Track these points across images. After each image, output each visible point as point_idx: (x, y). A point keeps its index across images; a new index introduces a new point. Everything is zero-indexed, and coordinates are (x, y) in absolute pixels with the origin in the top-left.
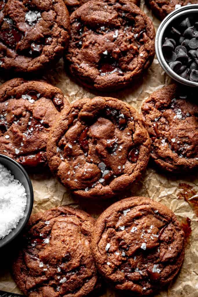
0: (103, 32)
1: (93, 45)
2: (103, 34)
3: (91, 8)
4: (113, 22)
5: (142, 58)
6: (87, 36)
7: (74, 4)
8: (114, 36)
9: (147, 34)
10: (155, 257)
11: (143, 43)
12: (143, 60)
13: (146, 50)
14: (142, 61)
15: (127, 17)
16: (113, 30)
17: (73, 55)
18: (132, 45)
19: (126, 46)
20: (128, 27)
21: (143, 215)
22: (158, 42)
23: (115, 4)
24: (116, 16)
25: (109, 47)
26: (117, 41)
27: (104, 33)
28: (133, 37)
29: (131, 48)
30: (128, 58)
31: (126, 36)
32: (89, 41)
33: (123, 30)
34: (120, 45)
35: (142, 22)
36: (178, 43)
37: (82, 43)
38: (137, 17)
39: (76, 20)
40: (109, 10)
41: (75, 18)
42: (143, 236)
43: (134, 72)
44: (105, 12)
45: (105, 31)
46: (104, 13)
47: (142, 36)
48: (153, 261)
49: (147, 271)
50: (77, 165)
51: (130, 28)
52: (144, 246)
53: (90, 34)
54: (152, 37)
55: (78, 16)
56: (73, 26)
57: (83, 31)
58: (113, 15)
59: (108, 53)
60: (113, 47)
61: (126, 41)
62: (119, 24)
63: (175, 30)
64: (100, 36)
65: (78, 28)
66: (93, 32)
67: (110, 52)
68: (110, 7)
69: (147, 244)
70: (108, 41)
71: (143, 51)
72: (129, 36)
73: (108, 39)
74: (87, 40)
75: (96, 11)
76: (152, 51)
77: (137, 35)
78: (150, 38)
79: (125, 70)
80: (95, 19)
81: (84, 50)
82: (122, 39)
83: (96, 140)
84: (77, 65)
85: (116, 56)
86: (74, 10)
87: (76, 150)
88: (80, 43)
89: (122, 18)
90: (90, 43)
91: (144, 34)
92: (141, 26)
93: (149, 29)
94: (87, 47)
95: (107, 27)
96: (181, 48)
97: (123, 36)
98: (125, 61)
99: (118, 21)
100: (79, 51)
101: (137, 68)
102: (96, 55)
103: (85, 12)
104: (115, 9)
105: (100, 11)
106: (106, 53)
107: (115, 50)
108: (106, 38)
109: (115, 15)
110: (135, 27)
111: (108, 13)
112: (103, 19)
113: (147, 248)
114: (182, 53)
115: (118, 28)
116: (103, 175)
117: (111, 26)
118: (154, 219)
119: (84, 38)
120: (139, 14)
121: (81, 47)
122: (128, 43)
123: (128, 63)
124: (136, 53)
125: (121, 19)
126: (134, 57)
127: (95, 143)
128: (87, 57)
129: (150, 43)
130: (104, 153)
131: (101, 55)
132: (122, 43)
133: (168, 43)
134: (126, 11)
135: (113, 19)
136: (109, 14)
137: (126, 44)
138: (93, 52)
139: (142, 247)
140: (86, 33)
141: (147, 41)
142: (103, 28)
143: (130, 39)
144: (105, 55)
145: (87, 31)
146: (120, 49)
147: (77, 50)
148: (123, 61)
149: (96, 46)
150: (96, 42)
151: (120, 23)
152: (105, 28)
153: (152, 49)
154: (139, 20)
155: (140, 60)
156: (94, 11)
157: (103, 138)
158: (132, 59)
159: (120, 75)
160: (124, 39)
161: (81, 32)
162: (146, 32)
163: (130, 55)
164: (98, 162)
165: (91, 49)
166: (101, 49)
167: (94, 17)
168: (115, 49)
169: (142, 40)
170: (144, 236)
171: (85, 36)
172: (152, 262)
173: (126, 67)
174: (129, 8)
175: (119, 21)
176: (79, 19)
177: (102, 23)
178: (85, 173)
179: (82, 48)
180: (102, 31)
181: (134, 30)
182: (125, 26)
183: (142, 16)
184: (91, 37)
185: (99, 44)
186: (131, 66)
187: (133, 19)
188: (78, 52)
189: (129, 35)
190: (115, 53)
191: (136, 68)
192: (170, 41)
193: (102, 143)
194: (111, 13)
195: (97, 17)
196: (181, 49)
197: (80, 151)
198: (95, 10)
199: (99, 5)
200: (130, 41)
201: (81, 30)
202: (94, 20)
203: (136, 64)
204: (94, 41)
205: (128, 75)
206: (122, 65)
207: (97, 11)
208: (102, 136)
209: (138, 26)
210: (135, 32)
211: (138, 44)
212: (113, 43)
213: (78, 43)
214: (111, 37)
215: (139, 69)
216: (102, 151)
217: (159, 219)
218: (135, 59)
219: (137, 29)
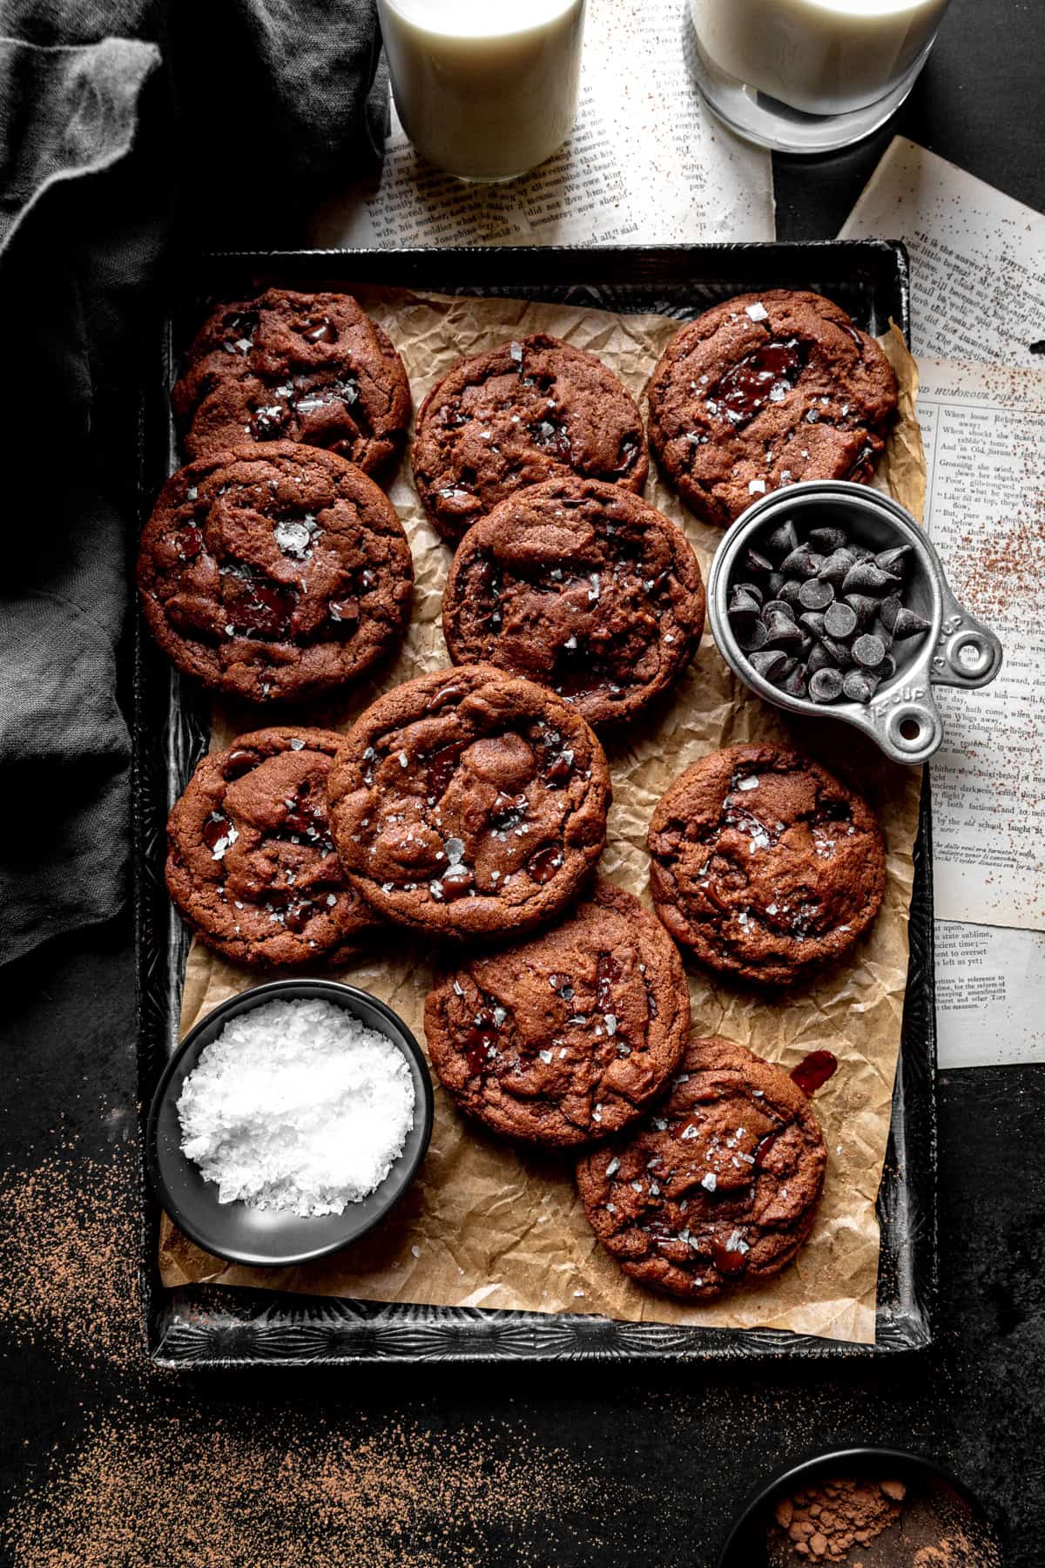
0: (556, 585)
1: (534, 623)
2: (557, 590)
3: (518, 520)
4: (586, 554)
5: (671, 648)
6: (515, 599)
7: (467, 509)
8: (592, 596)
9: (680, 579)
10: (742, 1209)
11: (669, 604)
12: (673, 653)
13: (678, 623)
14: (671, 657)
15: (619, 537)
16: (586, 577)
17: (478, 654)
18: (640, 613)
19: (624, 619)
20: (623, 563)
21: (722, 1097)
22: (716, 602)
23: (584, 504)
24: (590, 538)
25: (580, 627)
26: (600, 607)
27: (562, 587)
28: (641, 589)
29: (640, 620)
30: (631, 649)
31: (622, 588)
32: (522, 613)
33: (613, 572)
34: (609, 619)
35: (663, 547)
36: (769, 595)
37: (502, 617)
38: (649, 535)
39: (479, 556)
40: (568, 522)
41: (474, 551)
42: (711, 1155)
43: (651, 687)
44: (558, 526)
45: (562, 581)
46: (556, 532)
47: (664, 586)
48: (733, 1218)
49: (711, 1242)
51: (630, 564)
52: (709, 1181)
53: (521, 593)
54: (692, 585)
55: (482, 545)
56: (472, 572)
57: (501, 587)
58: (584, 536)
59: (578, 642)
60: (591, 626)
61: (623, 605)
62: (602, 558)
63: (759, 561)
64: (551, 595)
65: (485, 579)
66: (529, 586)
67: (584, 638)
68: (570, 513)
69: (720, 1178)
70: (574, 609)
71: (670, 627)
72: (630, 590)
73: (573, 605)
74: (516, 612)
75: (532, 526)
76: (696, 624)
77: (651, 583)
78: (687, 587)
79: (626, 681)
80: (535, 551)
81: (511, 640)
82: (613, 600)
85: (599, 649)
86: (470, 526)
88: (496, 618)
89: (606, 539)
90: (526, 618)
91: (672, 578)
92: (660, 559)
93: (682, 564)
94: (515, 630)
95: (568, 570)
96: (776, 607)
97: (615, 592)
98: (626, 658)
99: (598, 551)
100: (496, 640)
101: (660, 675)
102: (546, 652)
103: (501, 533)
104: (585, 516)
105: (545, 525)
106: (571, 644)
107: (595, 634)
108: (568, 603)
109: (587, 534)
110: (645, 562)
111: (567, 531)
112: (555, 547)
113: (719, 1186)
114: (783, 625)
115: (599, 569)
117: (579, 566)
118: (749, 1111)
119: (507, 605)
120: (654, 525)
121: (500, 631)
122: (629, 609)
123: (633, 663)
124: (654, 634)
125: (603, 543)
126: (649, 644)
128: (521, 658)
129: (688, 603)
131: (559, 649)
132: (614, 611)
133: (744, 602)
134: (617, 520)
135: (583, 546)
136: (571, 533)
137: (624, 613)
138: (534, 642)
139: (704, 1183)
140: (509, 591)
141: (680, 598)
142: (556, 573)
143: (634, 597)
144: (570, 649)
145: (512, 585)
146: (610, 630)
147: (491, 638)
148: (619, 659)
149: (544, 625)
150: (541, 615)
151: (604, 555)
152: (563, 572)
153: (696, 619)
154: (656, 543)
155: (666, 653)
156: (527, 527)
158: (641, 652)
159: (613, 698)
160: (619, 599)
161: (495, 587)
162: (675, 572)
163: (636, 642)
165: (530, 634)
166: (558, 634)
167: (528, 544)
168: (596, 631)
169: (665, 596)
170: (716, 1156)
171: (508, 599)
172: (731, 1220)
173: (628, 672)
174: (624, 511)
175: (600, 548)
176: (485, 552)
177: (552, 561)
179: (504, 633)
180: (553, 582)
181: (640, 569)
182: (615, 560)
183: (661, 529)
184: (523, 600)
185: (551, 621)
186: (641, 671)
187: (638, 541)
188: (492, 645)
189: (630, 583)
190: (597, 640)
191: (658, 677)
192: (748, 591)
194: (575, 530)
195: (538, 545)
196: (778, 613)
198: (531, 524)
199: (538, 508)
200: (634, 603)
201: (494, 583)
202: (530, 554)
203: (654, 664)
204: (534, 613)
205: (635, 698)
206: (618, 668)
207: (536, 528)
209: (652, 559)
210: (647, 576)
211: (655, 606)
212: (590, 615)
213: (491, 618)
214: (584, 597)
215: (663, 680)
217: (762, 1111)
218: (652, 650)
219: (651, 567)
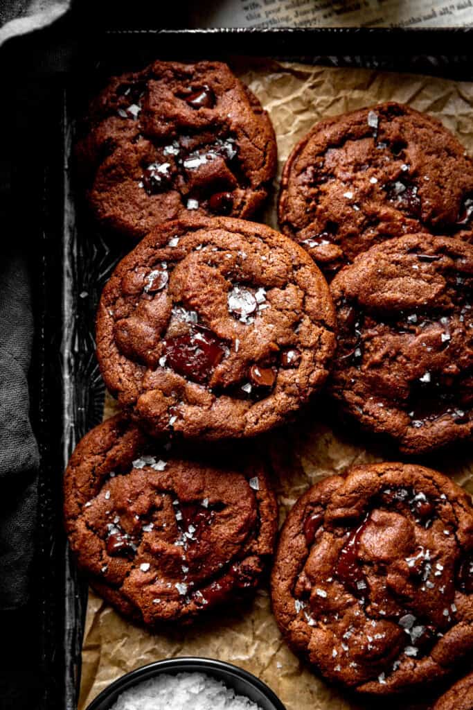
0: (412, 327)
1: (393, 360)
2: (413, 332)
3: (380, 273)
4: (439, 302)
6: (377, 339)
7: (331, 258)
8: (445, 338)
15: (467, 287)
16: (437, 320)
17: (343, 386)
19: (471, 357)
20: (469, 307)
23: (438, 259)
24: (442, 289)
25: (433, 364)
26: (451, 347)
27: (417, 330)
31: (469, 329)
32: (382, 352)
33: (460, 314)
34: (459, 356)
37: (363, 354)
39: (344, 301)
40: (423, 275)
41: (341, 299)
44: (415, 278)
45: (417, 324)
46: (412, 283)
50: (349, 630)
53: (381, 334)
55: (348, 294)
57: (363, 328)
58: (437, 287)
59: (432, 378)
60: (443, 363)
62: (452, 307)
64: (409, 337)
65: (350, 321)
66: (387, 328)
67: (437, 374)
68: (424, 267)
70: (429, 349)
73: (428, 345)
74: (376, 350)
75: (392, 278)
79: (469, 406)
80: (395, 301)
81: (372, 373)
82: (462, 341)
83: (382, 566)
84: (358, 408)
85: (449, 382)
86: (334, 272)
87: (336, 598)
88: (358, 354)
89: (455, 288)
90: (386, 356)
94: (376, 365)
95: (422, 315)
97: (463, 334)
99: (449, 300)
100: (358, 373)
102: (403, 384)
103: (366, 285)
104: (439, 270)
105: (403, 277)
106: (426, 378)
107: (446, 370)
108: (424, 344)
109: (440, 286)
111: (422, 283)
112: (412, 297)
115: (449, 314)
116: (413, 639)
117: (431, 312)
119: (368, 344)
121: (361, 366)
125: (453, 292)
127: (381, 573)
128: (380, 389)
130: (408, 590)
131: (415, 383)
132: (462, 350)
134: (465, 274)
135: (436, 295)
136: (426, 284)
137: (470, 352)
138: (393, 376)
140: (370, 332)
142: (412, 318)
144: (425, 384)
145: (372, 326)
146: (459, 367)
147: (353, 371)
148: (465, 388)
149: (401, 362)
150: (398, 353)
151: (453, 302)
152: (418, 316)
156: (388, 279)
157: (397, 558)
159: (459, 421)
160: (467, 340)
161: (358, 328)
164: (398, 614)
165: (388, 369)
166: (415, 370)
167: (388, 295)
168: (447, 367)
171: (369, 339)
175: (450, 296)
176: (351, 300)
177: (409, 308)
178: (370, 647)
179: (367, 368)
180: (409, 325)
182: (462, 305)
184: (384, 340)
185: (408, 359)
188: (355, 377)
190: (448, 375)
193: (398, 570)
194: (430, 281)
195: (398, 295)
197: (347, 596)
198: (391, 276)
199: (397, 263)
201: (357, 325)
202: (390, 303)
204: (393, 351)
206: (463, 397)
207: (395, 280)
208: (394, 553)
212: (442, 354)
213: (353, 355)
214: (437, 338)
216: (404, 587)
